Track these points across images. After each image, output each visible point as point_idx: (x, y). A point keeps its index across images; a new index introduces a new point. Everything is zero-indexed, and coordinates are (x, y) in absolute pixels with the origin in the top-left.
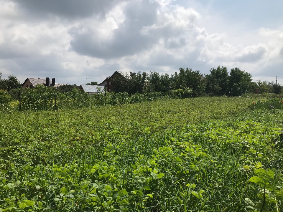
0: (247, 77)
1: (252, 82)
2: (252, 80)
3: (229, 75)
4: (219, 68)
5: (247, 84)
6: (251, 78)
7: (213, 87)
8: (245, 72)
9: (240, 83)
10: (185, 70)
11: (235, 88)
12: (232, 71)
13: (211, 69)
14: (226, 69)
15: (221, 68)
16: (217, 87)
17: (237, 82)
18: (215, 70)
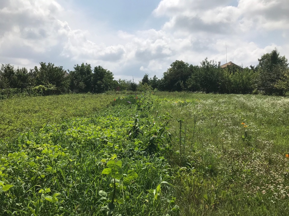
0: (109, 75)
1: (114, 80)
2: (114, 78)
3: (93, 72)
4: (83, 65)
5: (109, 82)
6: (113, 77)
7: (78, 84)
8: (108, 70)
9: (104, 80)
10: (47, 64)
11: (99, 86)
12: (96, 68)
13: (75, 65)
14: (90, 66)
15: (85, 65)
16: (82, 84)
17: (101, 79)
18: (79, 66)
